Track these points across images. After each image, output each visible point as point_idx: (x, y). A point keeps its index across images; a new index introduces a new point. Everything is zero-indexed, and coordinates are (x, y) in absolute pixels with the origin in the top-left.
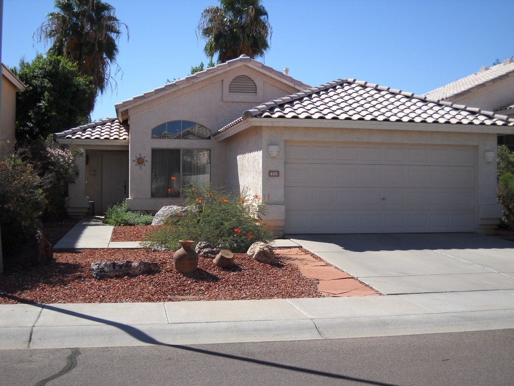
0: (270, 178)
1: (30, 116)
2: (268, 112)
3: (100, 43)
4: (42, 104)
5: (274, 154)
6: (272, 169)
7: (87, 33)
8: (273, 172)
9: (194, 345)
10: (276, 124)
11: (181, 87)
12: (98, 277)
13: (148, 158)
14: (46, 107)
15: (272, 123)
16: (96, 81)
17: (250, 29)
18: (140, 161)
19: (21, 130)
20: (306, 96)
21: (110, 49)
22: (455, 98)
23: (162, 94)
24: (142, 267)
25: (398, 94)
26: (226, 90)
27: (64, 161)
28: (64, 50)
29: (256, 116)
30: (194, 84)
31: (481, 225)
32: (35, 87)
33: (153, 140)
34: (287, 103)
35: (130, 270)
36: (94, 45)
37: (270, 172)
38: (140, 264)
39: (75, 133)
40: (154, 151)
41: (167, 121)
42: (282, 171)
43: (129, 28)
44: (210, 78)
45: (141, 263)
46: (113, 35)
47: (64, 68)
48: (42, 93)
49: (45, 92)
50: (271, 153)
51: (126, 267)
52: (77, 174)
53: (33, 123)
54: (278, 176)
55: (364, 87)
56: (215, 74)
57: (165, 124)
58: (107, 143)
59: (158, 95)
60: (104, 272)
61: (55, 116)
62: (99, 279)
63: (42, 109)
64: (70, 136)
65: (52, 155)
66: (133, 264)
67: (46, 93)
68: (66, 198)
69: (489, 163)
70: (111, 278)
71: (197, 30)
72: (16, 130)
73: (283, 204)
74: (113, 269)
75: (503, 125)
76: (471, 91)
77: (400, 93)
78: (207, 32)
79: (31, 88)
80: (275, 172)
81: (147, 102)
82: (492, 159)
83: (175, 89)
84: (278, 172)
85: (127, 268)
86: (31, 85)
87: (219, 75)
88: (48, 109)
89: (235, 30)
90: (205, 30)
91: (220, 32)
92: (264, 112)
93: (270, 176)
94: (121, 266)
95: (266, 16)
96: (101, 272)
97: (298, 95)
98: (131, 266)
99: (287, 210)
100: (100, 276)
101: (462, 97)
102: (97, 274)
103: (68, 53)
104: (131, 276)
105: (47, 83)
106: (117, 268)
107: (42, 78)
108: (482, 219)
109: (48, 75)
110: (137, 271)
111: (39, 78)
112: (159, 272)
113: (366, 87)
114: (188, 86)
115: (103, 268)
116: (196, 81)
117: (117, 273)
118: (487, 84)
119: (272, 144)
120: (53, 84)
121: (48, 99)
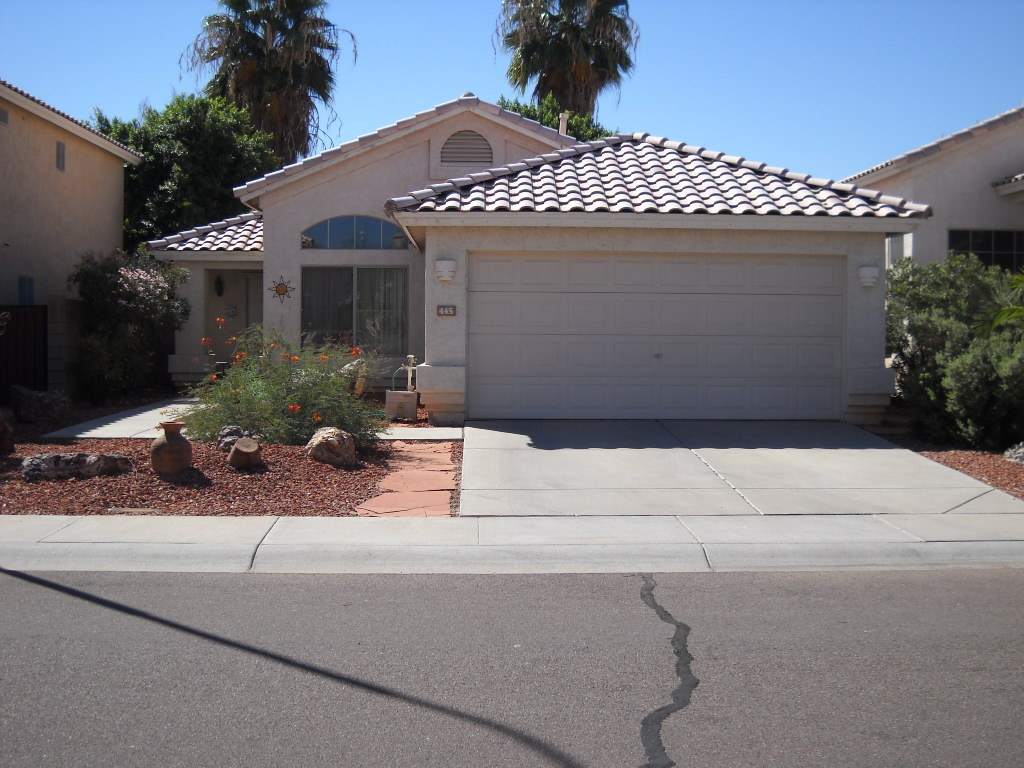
0: (439, 318)
1: (149, 208)
2: (433, 201)
3: (297, 68)
4: (168, 186)
5: (446, 276)
6: (444, 302)
7: (273, 52)
8: (444, 307)
9: (37, 572)
10: (443, 223)
11: (351, 154)
12: (28, 478)
13: (295, 283)
14: (174, 193)
15: (437, 220)
16: (291, 141)
17: (594, 32)
18: (281, 290)
19: (133, 234)
20: (527, 170)
21: (320, 80)
22: (909, 162)
23: (317, 168)
24: (102, 463)
25: (715, 160)
26: (436, 156)
27: (147, 290)
28: (230, 84)
29: (405, 209)
30: (374, 149)
31: (850, 406)
32: (158, 156)
33: (305, 251)
34: (480, 184)
35: (81, 468)
36: (285, 73)
37: (439, 307)
38: (99, 459)
39: (186, 241)
40: (307, 271)
41: (328, 216)
42: (461, 304)
43: (356, 38)
44: (405, 137)
45: (101, 458)
46: (326, 55)
47: (215, 120)
48: (170, 166)
49: (172, 165)
50: (440, 274)
51: (75, 463)
52: (186, 313)
53: (152, 222)
54: (454, 315)
55: (659, 147)
56: (411, 130)
57: (325, 222)
58: (239, 257)
59: (311, 171)
60: (39, 470)
61: (189, 208)
62: (28, 482)
63: (169, 195)
64: (174, 246)
65: (126, 280)
66: (88, 459)
67: (176, 167)
68: (171, 357)
69: (867, 289)
70: (48, 480)
71: (495, 36)
72: (126, 234)
73: (463, 366)
74: (53, 466)
75: (890, 215)
76: (941, 147)
77: (718, 159)
78: (511, 40)
79: (151, 158)
80: (448, 307)
81: (294, 182)
82: (875, 280)
83: (341, 159)
84: (454, 308)
85: (78, 465)
86: (152, 152)
87: (421, 131)
88: (178, 196)
89: (563, 36)
90: (508, 36)
91: (534, 41)
92: (424, 201)
93: (439, 314)
94: (68, 462)
95: (624, 7)
96: (34, 470)
97: (509, 168)
98: (85, 461)
99: (468, 376)
100: (30, 477)
101: (924, 160)
102: (26, 474)
103: (237, 90)
104: (80, 477)
105: (178, 149)
106: (62, 465)
107: (173, 138)
108: (851, 395)
109: (183, 134)
110: (93, 470)
111: (167, 138)
112: (126, 471)
113: (663, 148)
114: (364, 153)
115: (38, 465)
116: (378, 143)
117: (59, 473)
118: (975, 134)
119: (442, 258)
120: (190, 150)
121: (180, 178)
